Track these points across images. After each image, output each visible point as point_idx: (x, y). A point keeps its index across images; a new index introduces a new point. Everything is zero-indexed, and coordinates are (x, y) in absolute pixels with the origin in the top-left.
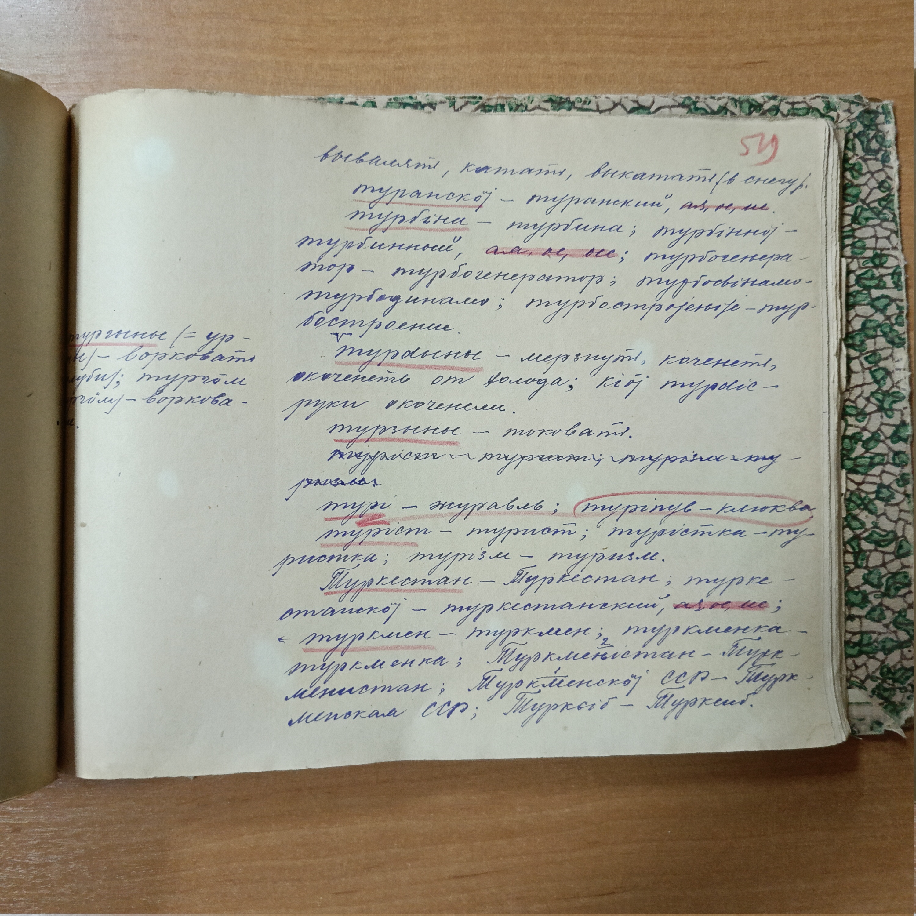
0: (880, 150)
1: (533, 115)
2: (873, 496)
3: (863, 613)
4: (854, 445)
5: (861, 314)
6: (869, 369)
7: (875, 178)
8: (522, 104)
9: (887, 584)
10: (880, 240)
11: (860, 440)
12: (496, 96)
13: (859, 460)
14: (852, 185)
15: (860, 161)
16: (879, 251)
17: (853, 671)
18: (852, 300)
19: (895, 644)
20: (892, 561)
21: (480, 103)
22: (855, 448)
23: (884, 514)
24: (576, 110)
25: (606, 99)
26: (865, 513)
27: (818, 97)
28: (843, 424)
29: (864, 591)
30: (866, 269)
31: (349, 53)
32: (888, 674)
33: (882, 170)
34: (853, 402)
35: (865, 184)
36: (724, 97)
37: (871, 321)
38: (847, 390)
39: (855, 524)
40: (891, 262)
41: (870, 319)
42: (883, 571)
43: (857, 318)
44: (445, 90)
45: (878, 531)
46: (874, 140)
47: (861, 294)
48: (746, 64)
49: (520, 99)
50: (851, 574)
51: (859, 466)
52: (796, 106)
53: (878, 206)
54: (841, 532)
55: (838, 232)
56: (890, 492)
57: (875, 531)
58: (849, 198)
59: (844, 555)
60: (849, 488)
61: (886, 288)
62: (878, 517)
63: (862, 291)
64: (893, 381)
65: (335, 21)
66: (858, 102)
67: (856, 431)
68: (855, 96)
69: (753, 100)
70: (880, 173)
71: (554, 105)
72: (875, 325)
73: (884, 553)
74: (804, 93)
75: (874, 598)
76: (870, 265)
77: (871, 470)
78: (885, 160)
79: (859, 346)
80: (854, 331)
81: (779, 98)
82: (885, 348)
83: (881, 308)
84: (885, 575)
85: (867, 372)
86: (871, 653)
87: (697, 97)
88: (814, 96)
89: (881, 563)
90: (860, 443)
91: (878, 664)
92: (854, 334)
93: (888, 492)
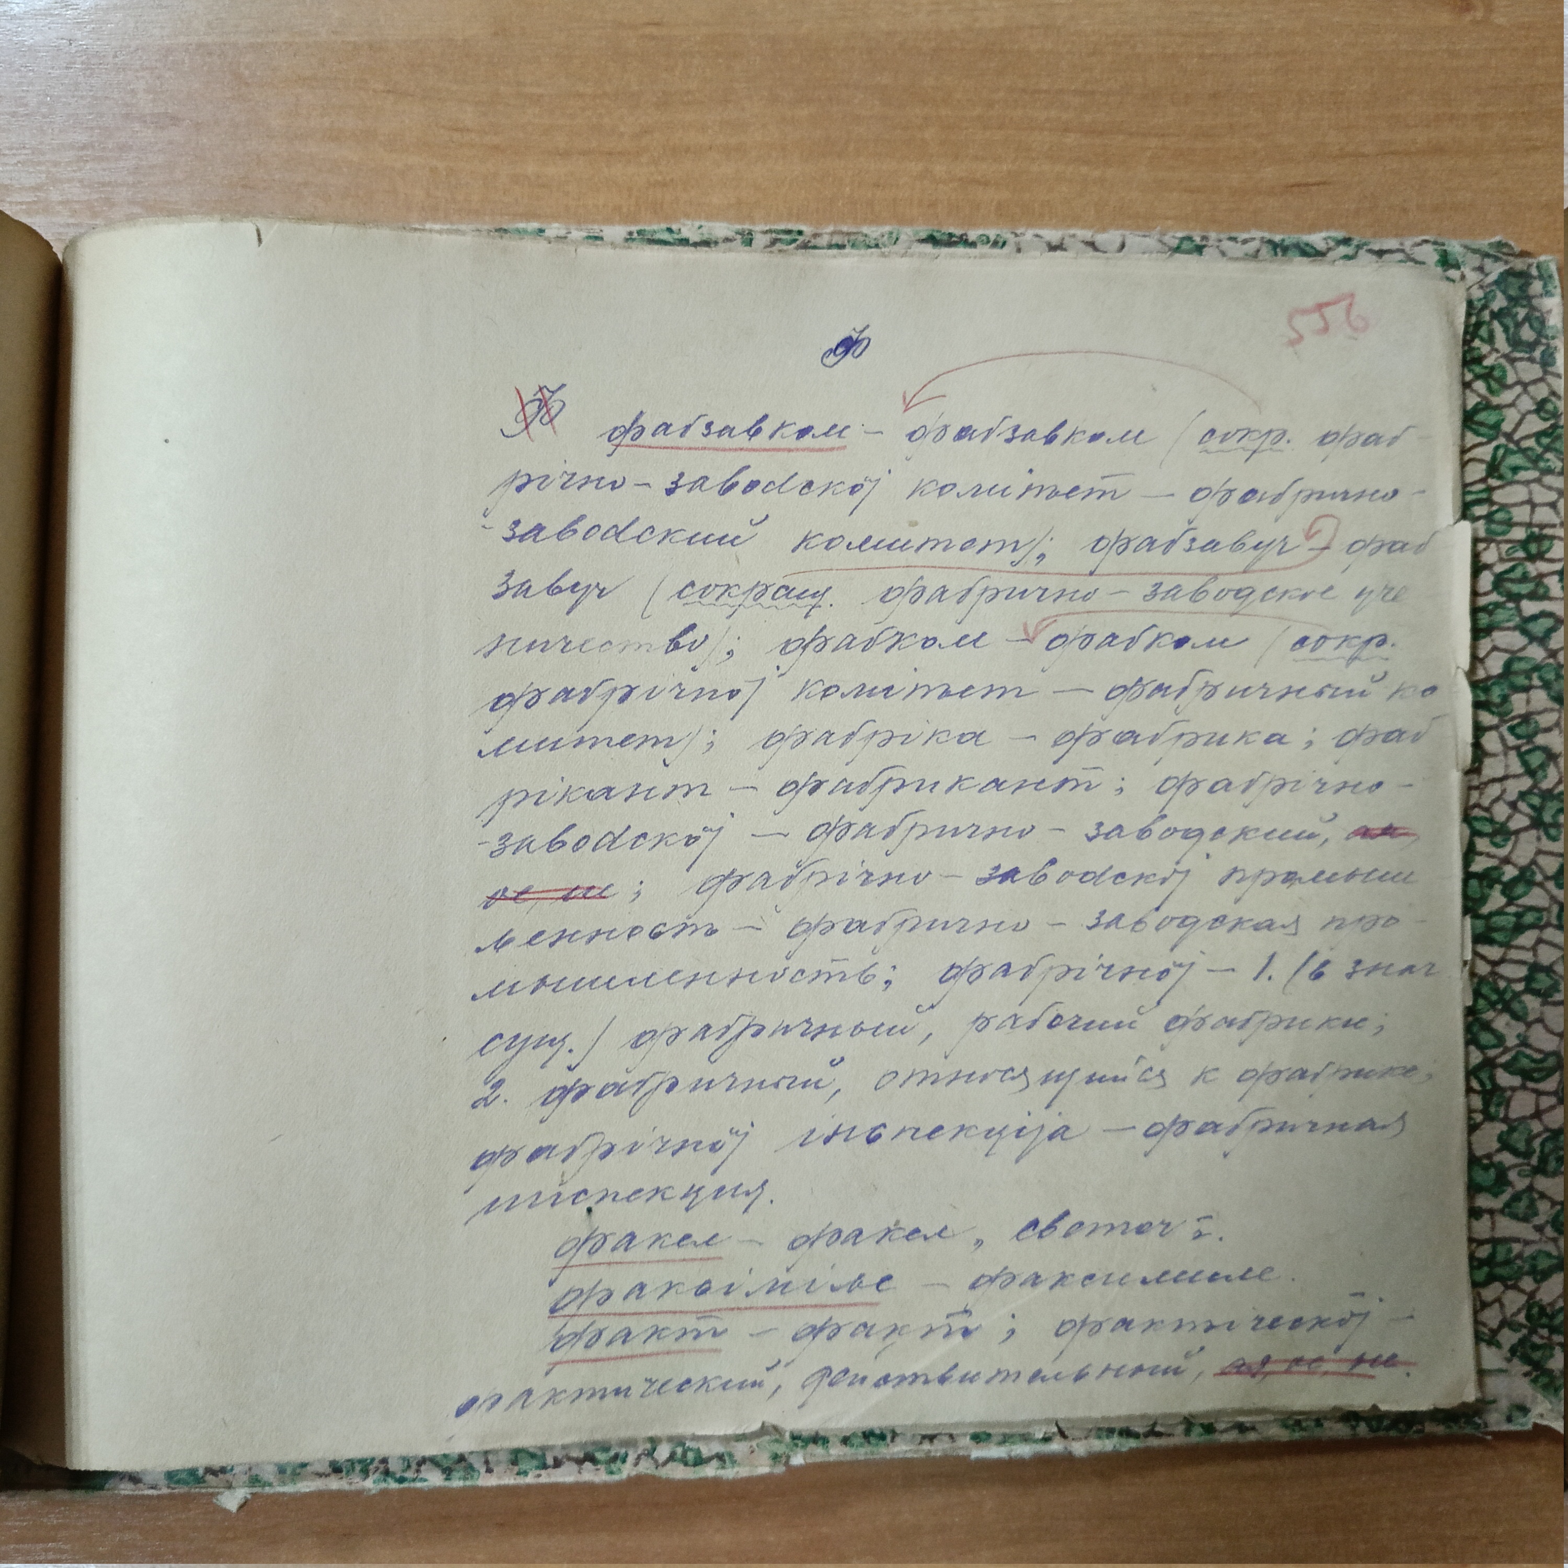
0: (1536, 343)
2: (1520, 987)
3: (1497, 1204)
4: (1486, 891)
5: (1503, 646)
6: (1517, 748)
7: (1529, 394)
9: (1542, 1151)
10: (1538, 509)
11: (1498, 881)
13: (1494, 919)
14: (1489, 407)
15: (1503, 361)
16: (1536, 530)
18: (1483, 621)
19: (1555, 1261)
20: (1552, 1108)
22: (1489, 895)
23: (1540, 1020)
26: (1506, 1018)
27: (1426, 241)
29: (1500, 1163)
30: (1511, 564)
31: (566, 154)
32: (1540, 1318)
33: (1541, 380)
34: (1487, 810)
35: (1512, 405)
36: (1253, 239)
37: (1520, 659)
39: (1486, 1038)
40: (1557, 550)
41: (1519, 655)
42: (1536, 1127)
43: (1495, 653)
44: (732, 220)
45: (1528, 1051)
46: (1527, 325)
47: (1504, 608)
48: (1293, 186)
49: (874, 235)
50: (1480, 1132)
51: (1496, 930)
52: (1386, 257)
53: (1536, 447)
55: (1457, 496)
56: (1552, 978)
57: (1522, 1053)
58: (1482, 431)
59: (1466, 1095)
60: (1477, 971)
61: (1550, 599)
62: (1529, 1025)
63: (1504, 603)
64: (1560, 773)
65: (542, 96)
66: (1497, 253)
67: (1489, 865)
68: (1491, 243)
69: (1307, 244)
70: (1539, 385)
72: (1528, 667)
73: (1539, 1093)
74: (1401, 235)
75: (1518, 1177)
76: (1521, 554)
77: (1517, 938)
78: (1546, 362)
79: (1498, 706)
80: (1489, 678)
81: (1355, 242)
82: (1545, 710)
83: (1540, 635)
84: (1539, 1135)
85: (1513, 754)
86: (1510, 1280)
87: (1204, 238)
88: (1419, 239)
89: (1533, 1111)
90: (1498, 887)
91: (1523, 1299)
92: (1489, 683)
93: (1547, 979)
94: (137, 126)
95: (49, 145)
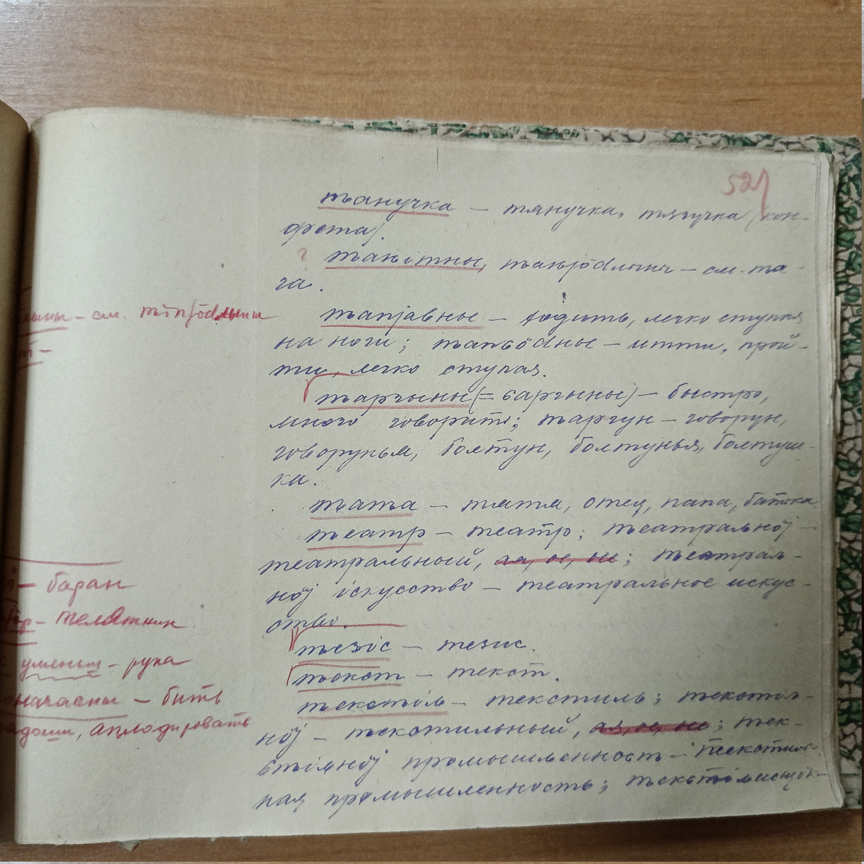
1: (519, 145)
3: (853, 678)
4: (846, 501)
5: (855, 364)
8: (507, 134)
11: (852, 495)
12: (481, 124)
13: (850, 517)
14: (847, 230)
15: (855, 205)
17: (841, 740)
18: (846, 349)
21: (463, 131)
22: (847, 504)
24: (564, 142)
25: (596, 132)
28: (836, 479)
29: (854, 655)
30: (859, 318)
31: (326, 74)
34: (846, 455)
35: (860, 229)
36: (716, 135)
38: (840, 443)
39: (846, 584)
43: (850, 368)
44: (426, 117)
47: (855, 342)
48: (738, 101)
49: (505, 128)
50: (842, 638)
51: (851, 523)
52: (790, 146)
54: (835, 592)
55: (833, 279)
58: (843, 243)
59: (837, 617)
63: (855, 339)
65: (312, 41)
67: (848, 486)
68: (850, 138)
69: (746, 138)
71: (541, 136)
74: (798, 133)
79: (852, 397)
80: (847, 381)
81: (773, 138)
85: (859, 424)
86: (860, 722)
87: (689, 134)
88: (809, 136)
90: (852, 499)
92: (847, 384)
94: (78, 53)
95: (27, 62)
